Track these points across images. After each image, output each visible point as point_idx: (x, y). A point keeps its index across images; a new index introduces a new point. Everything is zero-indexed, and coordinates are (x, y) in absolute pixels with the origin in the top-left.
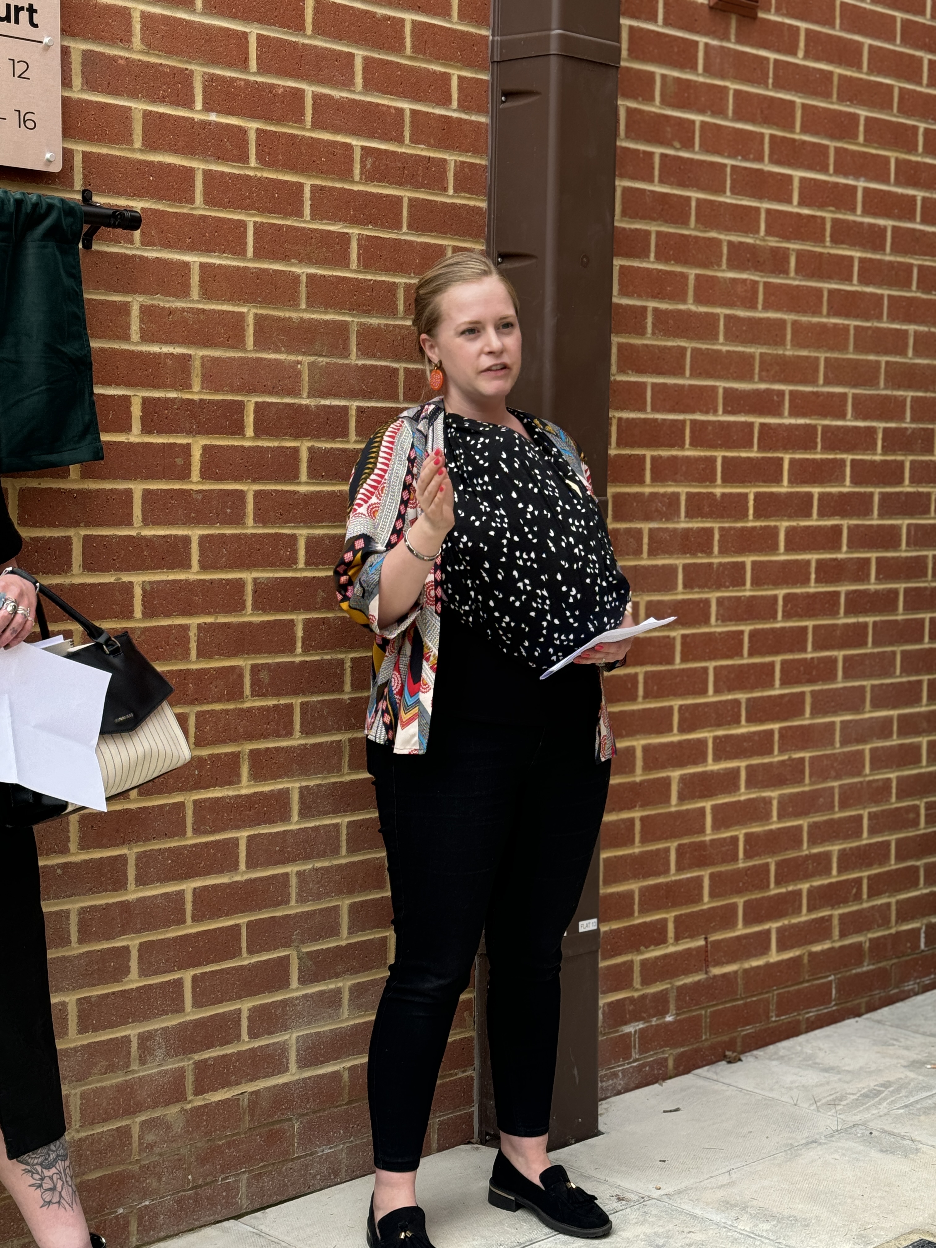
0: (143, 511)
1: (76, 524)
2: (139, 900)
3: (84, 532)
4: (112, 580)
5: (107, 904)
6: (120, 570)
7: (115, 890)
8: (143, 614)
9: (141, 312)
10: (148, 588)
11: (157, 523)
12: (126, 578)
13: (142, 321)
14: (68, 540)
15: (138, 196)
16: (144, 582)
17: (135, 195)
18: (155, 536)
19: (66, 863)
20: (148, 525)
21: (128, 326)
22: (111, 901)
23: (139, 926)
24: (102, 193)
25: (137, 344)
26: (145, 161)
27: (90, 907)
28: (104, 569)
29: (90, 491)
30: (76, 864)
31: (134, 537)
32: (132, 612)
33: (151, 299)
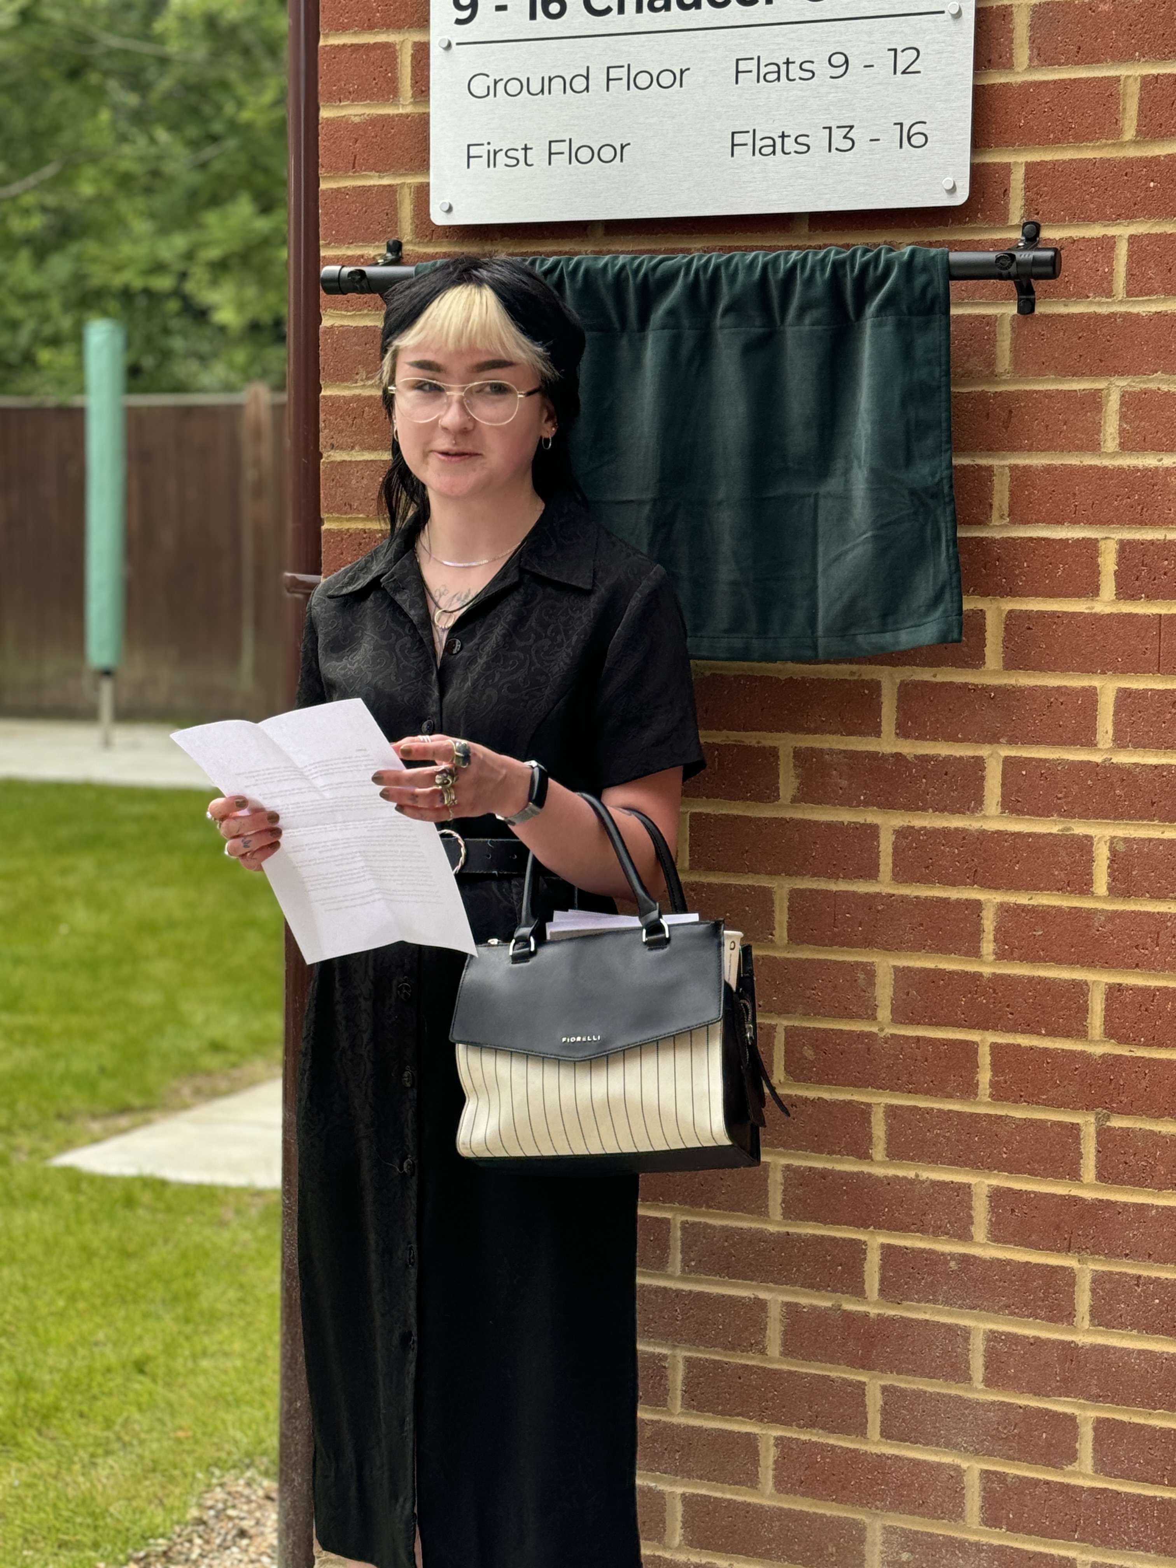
0: (1116, 724)
1: (993, 739)
2: (1095, 1348)
3: (1006, 751)
4: (1055, 829)
5: (1037, 1338)
6: (1069, 814)
7: (1051, 1320)
8: (1110, 889)
9: (1122, 404)
10: (1121, 847)
11: (1139, 744)
12: (1080, 828)
13: (1123, 417)
14: (978, 763)
15: (1127, 218)
16: (1113, 838)
17: (1119, 216)
18: (1136, 765)
19: (965, 1255)
20: (1125, 747)
21: (1097, 428)
22: (1044, 1335)
23: (1095, 1390)
24: (1058, 222)
25: (1113, 455)
26: (1141, 159)
27: (1008, 1334)
28: (1042, 811)
29: (1021, 690)
30: (984, 1261)
31: (1098, 765)
32: (1089, 883)
33: (1144, 382)
